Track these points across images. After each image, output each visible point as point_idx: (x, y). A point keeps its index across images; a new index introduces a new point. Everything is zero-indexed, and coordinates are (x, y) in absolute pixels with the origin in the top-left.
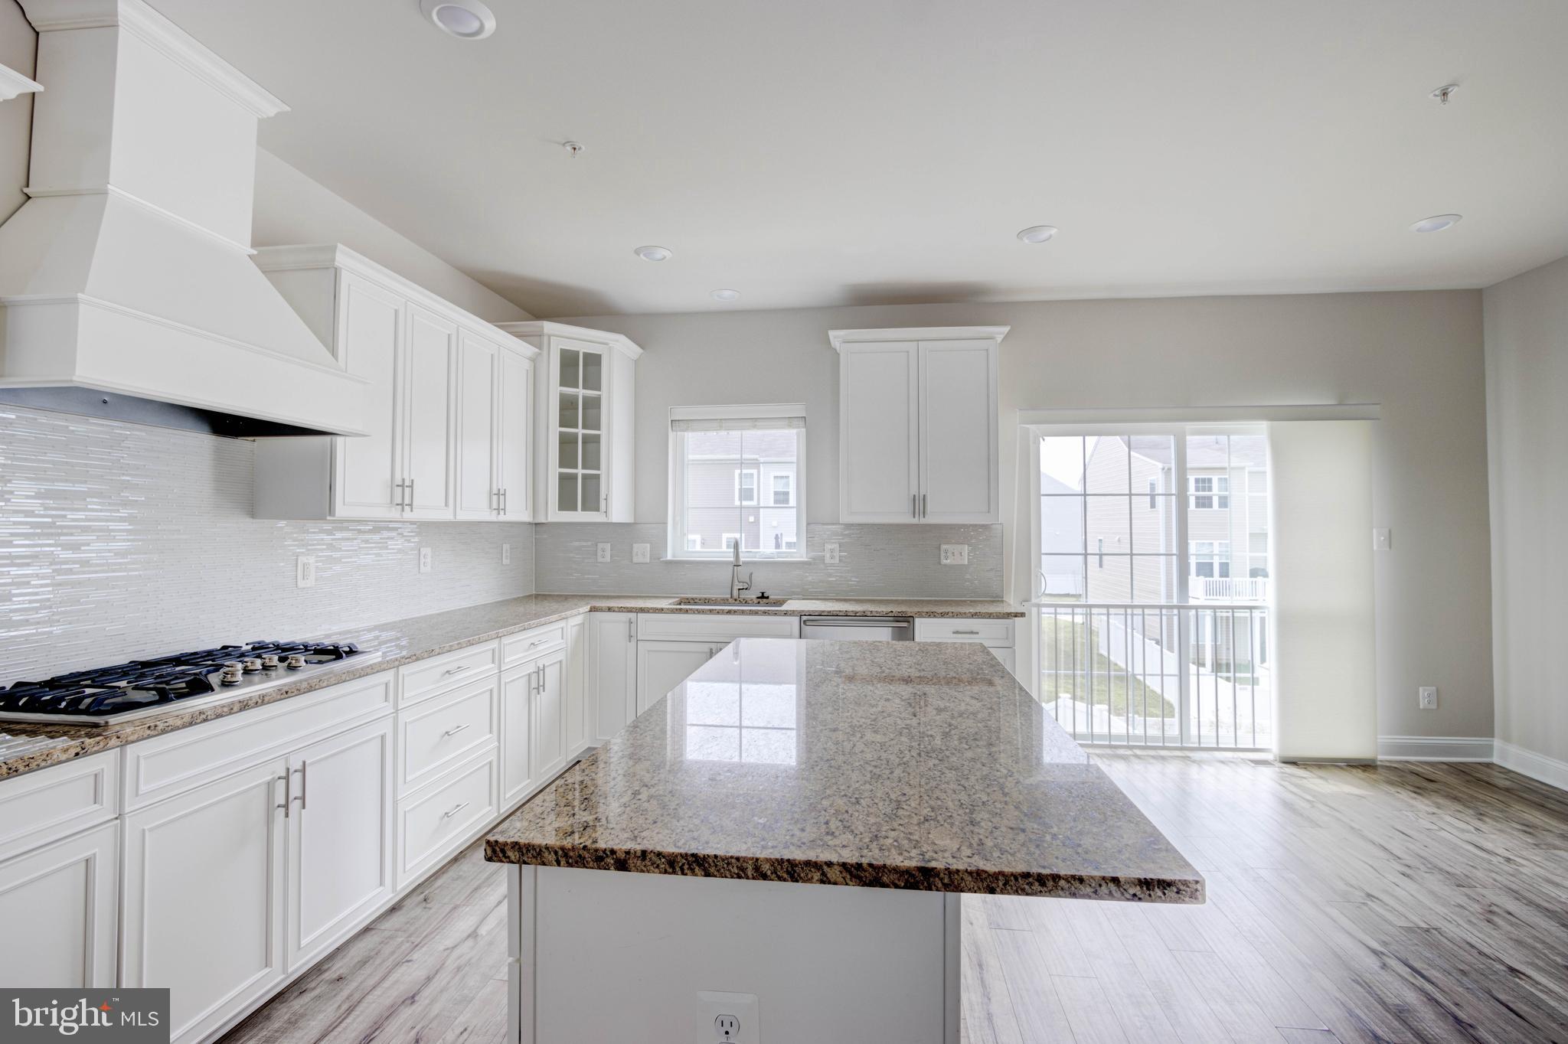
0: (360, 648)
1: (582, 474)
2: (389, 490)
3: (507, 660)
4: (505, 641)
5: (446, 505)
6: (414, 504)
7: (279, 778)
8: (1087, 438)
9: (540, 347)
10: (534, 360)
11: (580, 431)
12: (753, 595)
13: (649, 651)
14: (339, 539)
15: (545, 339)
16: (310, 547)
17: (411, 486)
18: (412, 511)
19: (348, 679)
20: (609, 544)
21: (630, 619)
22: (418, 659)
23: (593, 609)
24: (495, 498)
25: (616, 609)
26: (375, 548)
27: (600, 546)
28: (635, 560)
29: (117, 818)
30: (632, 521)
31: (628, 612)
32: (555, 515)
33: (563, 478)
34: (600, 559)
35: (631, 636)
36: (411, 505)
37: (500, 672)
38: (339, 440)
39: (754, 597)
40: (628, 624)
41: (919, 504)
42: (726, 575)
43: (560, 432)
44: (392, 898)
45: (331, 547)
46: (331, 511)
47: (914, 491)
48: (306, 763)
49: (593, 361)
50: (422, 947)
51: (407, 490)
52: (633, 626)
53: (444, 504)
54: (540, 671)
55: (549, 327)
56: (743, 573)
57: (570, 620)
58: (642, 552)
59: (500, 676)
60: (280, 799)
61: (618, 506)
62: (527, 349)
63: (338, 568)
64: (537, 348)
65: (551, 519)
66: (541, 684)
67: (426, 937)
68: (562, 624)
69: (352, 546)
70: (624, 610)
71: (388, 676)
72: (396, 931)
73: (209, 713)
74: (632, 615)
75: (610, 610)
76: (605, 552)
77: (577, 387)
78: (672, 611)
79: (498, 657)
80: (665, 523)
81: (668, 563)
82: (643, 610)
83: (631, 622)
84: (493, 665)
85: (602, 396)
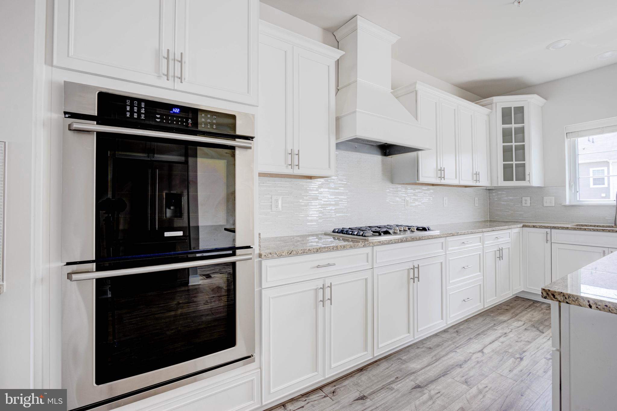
0: (431, 228)
1: (515, 164)
2: (436, 171)
3: (486, 243)
4: (486, 234)
5: (456, 178)
6: (445, 177)
7: (411, 269)
9: (492, 109)
10: (489, 115)
11: (514, 144)
13: (559, 249)
14: (417, 192)
15: (494, 105)
16: (408, 195)
17: (444, 170)
18: (444, 180)
19: (431, 238)
20: (529, 198)
21: (547, 232)
22: (453, 235)
23: (524, 226)
24: (475, 176)
25: (538, 227)
26: (428, 196)
27: (524, 198)
28: (545, 205)
29: (372, 269)
30: (543, 186)
31: (546, 228)
32: (502, 183)
33: (505, 167)
34: (524, 205)
35: (547, 241)
36: (444, 177)
37: (483, 247)
38: (420, 153)
40: (545, 234)
42: (608, 213)
43: (503, 146)
44: (445, 326)
45: (414, 195)
46: (418, 179)
48: (419, 265)
49: (520, 109)
50: (460, 348)
51: (442, 172)
52: (549, 236)
53: (455, 178)
54: (500, 250)
55: (495, 99)
57: (513, 230)
58: (549, 201)
59: (483, 250)
60: (412, 276)
61: (535, 178)
62: (485, 111)
63: (417, 203)
64: (491, 110)
65: (500, 185)
66: (501, 256)
67: (460, 345)
68: (509, 231)
69: (421, 195)
70: (544, 227)
71: (442, 240)
72: (448, 339)
73: (393, 241)
74: (549, 230)
75: (534, 227)
76: (527, 201)
77: (511, 124)
78: (575, 229)
79: (481, 240)
80: (565, 186)
81: (565, 206)
82: (554, 228)
83: (547, 233)
84: (480, 244)
85: (526, 125)
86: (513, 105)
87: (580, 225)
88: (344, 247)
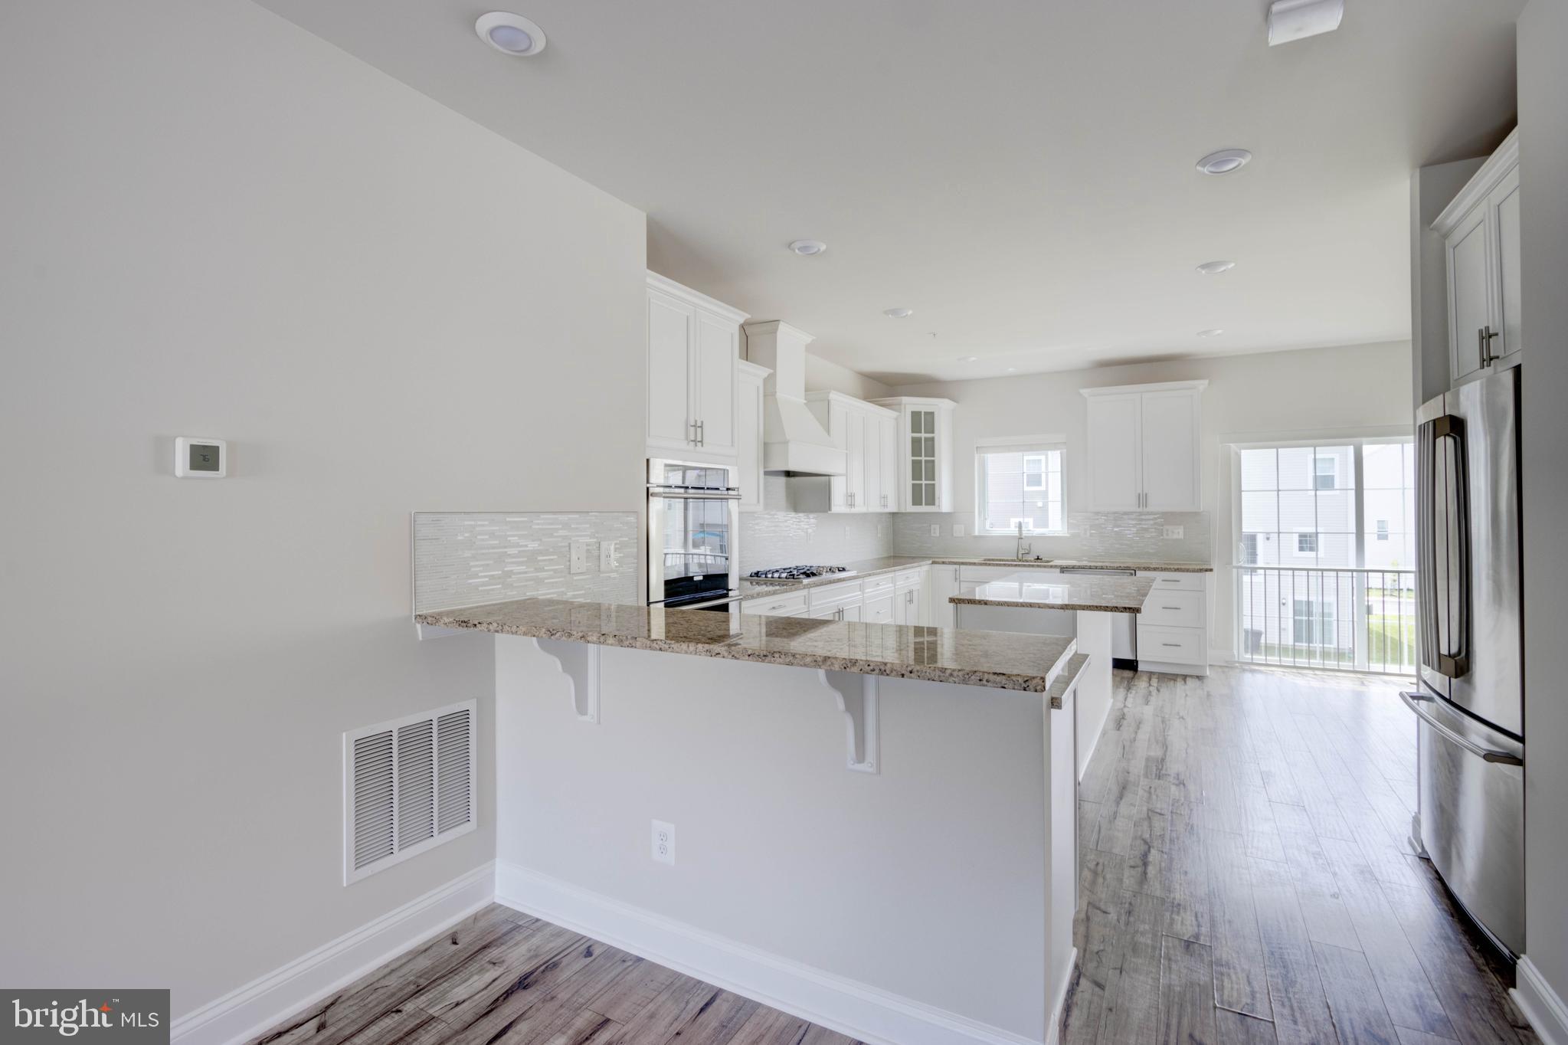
0: (847, 568)
1: (925, 484)
3: (897, 584)
4: (897, 573)
5: (864, 504)
6: (855, 504)
7: (837, 612)
8: (1279, 450)
9: (899, 411)
10: (896, 419)
11: (924, 458)
12: (1031, 557)
14: (833, 523)
15: (903, 407)
17: (853, 496)
18: (854, 508)
20: (938, 526)
21: (956, 569)
22: (866, 576)
23: (934, 563)
24: (882, 500)
25: (947, 563)
26: (843, 526)
27: (932, 526)
28: (954, 535)
30: (953, 512)
31: (954, 564)
32: (910, 508)
33: (914, 486)
34: (933, 534)
35: (956, 579)
37: (894, 589)
38: (832, 477)
39: (1033, 559)
40: (954, 571)
41: (1142, 499)
42: (1014, 545)
43: (912, 459)
46: (830, 509)
47: (1140, 491)
48: (843, 609)
49: (930, 415)
52: (958, 572)
54: (911, 592)
55: (905, 400)
56: (1025, 544)
57: (923, 567)
58: (958, 530)
59: (895, 592)
61: (945, 502)
62: (893, 414)
65: (908, 511)
66: (911, 598)
68: (918, 569)
69: (837, 525)
70: (952, 563)
71: (860, 581)
74: (957, 567)
75: (943, 563)
76: (936, 530)
77: (921, 433)
78: (981, 564)
79: (894, 581)
80: (974, 512)
81: (976, 537)
82: (963, 563)
83: (956, 571)
84: (891, 585)
85: (936, 435)
86: (923, 409)
87: (989, 560)
88: (774, 593)
